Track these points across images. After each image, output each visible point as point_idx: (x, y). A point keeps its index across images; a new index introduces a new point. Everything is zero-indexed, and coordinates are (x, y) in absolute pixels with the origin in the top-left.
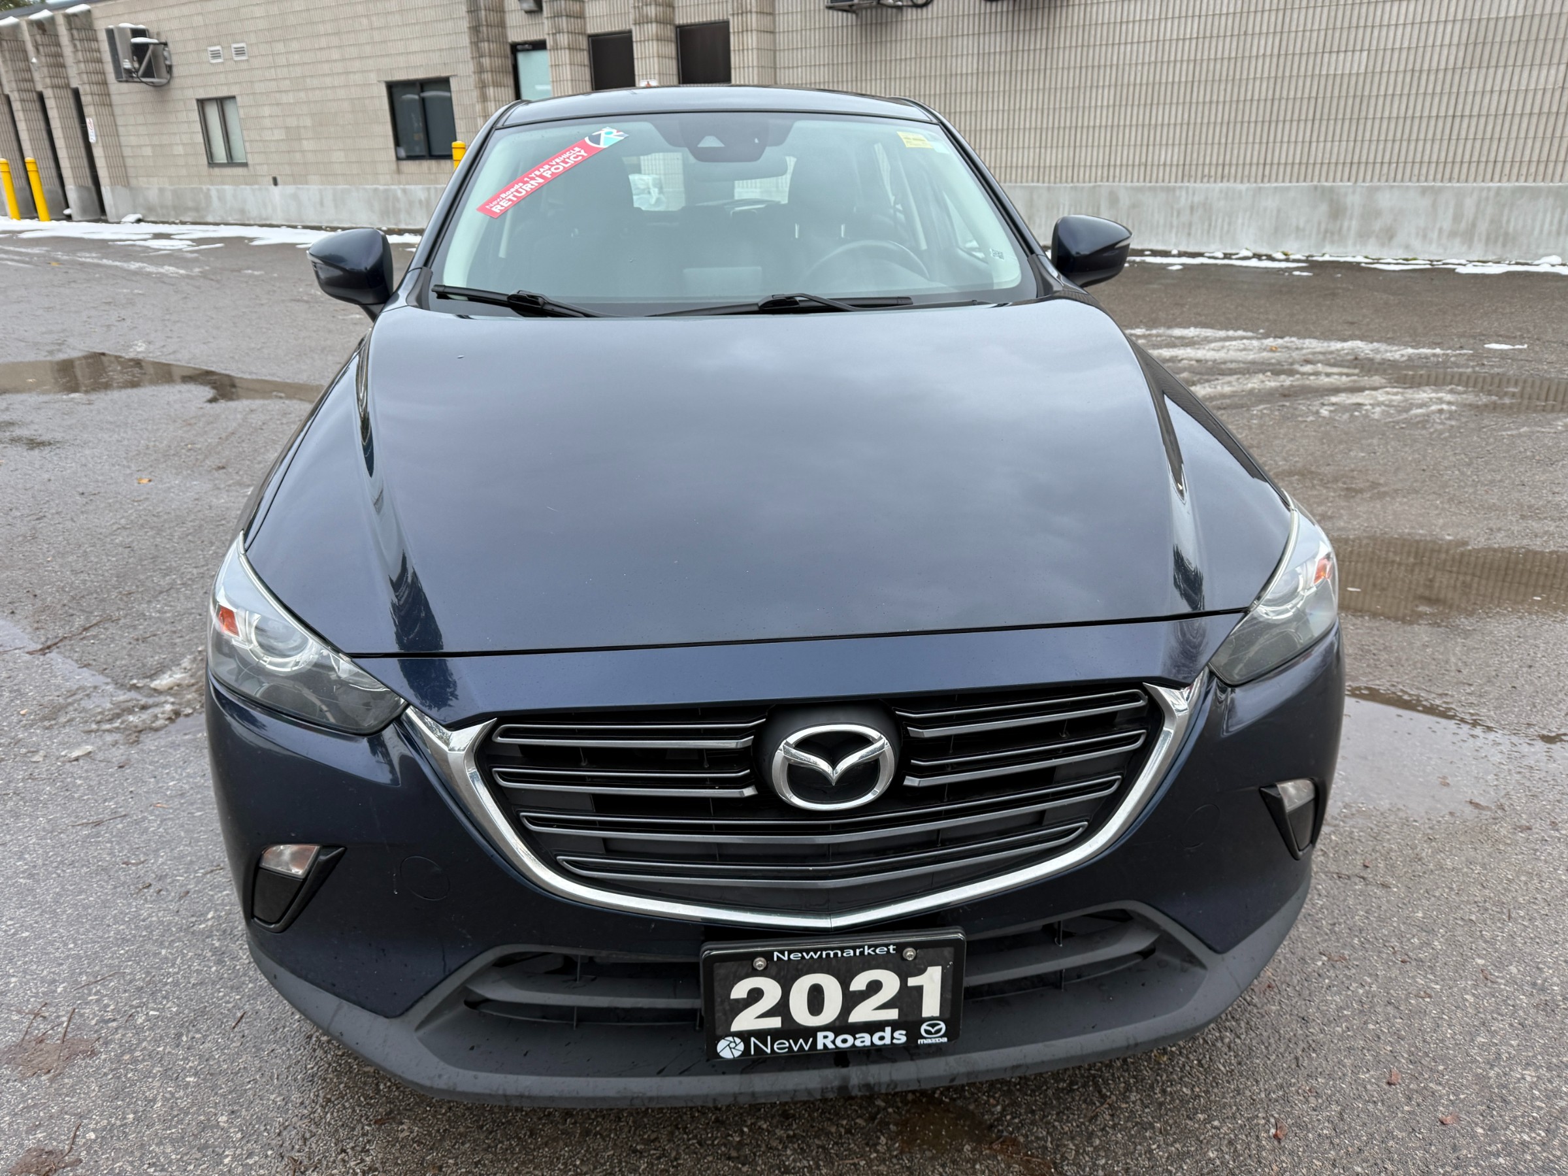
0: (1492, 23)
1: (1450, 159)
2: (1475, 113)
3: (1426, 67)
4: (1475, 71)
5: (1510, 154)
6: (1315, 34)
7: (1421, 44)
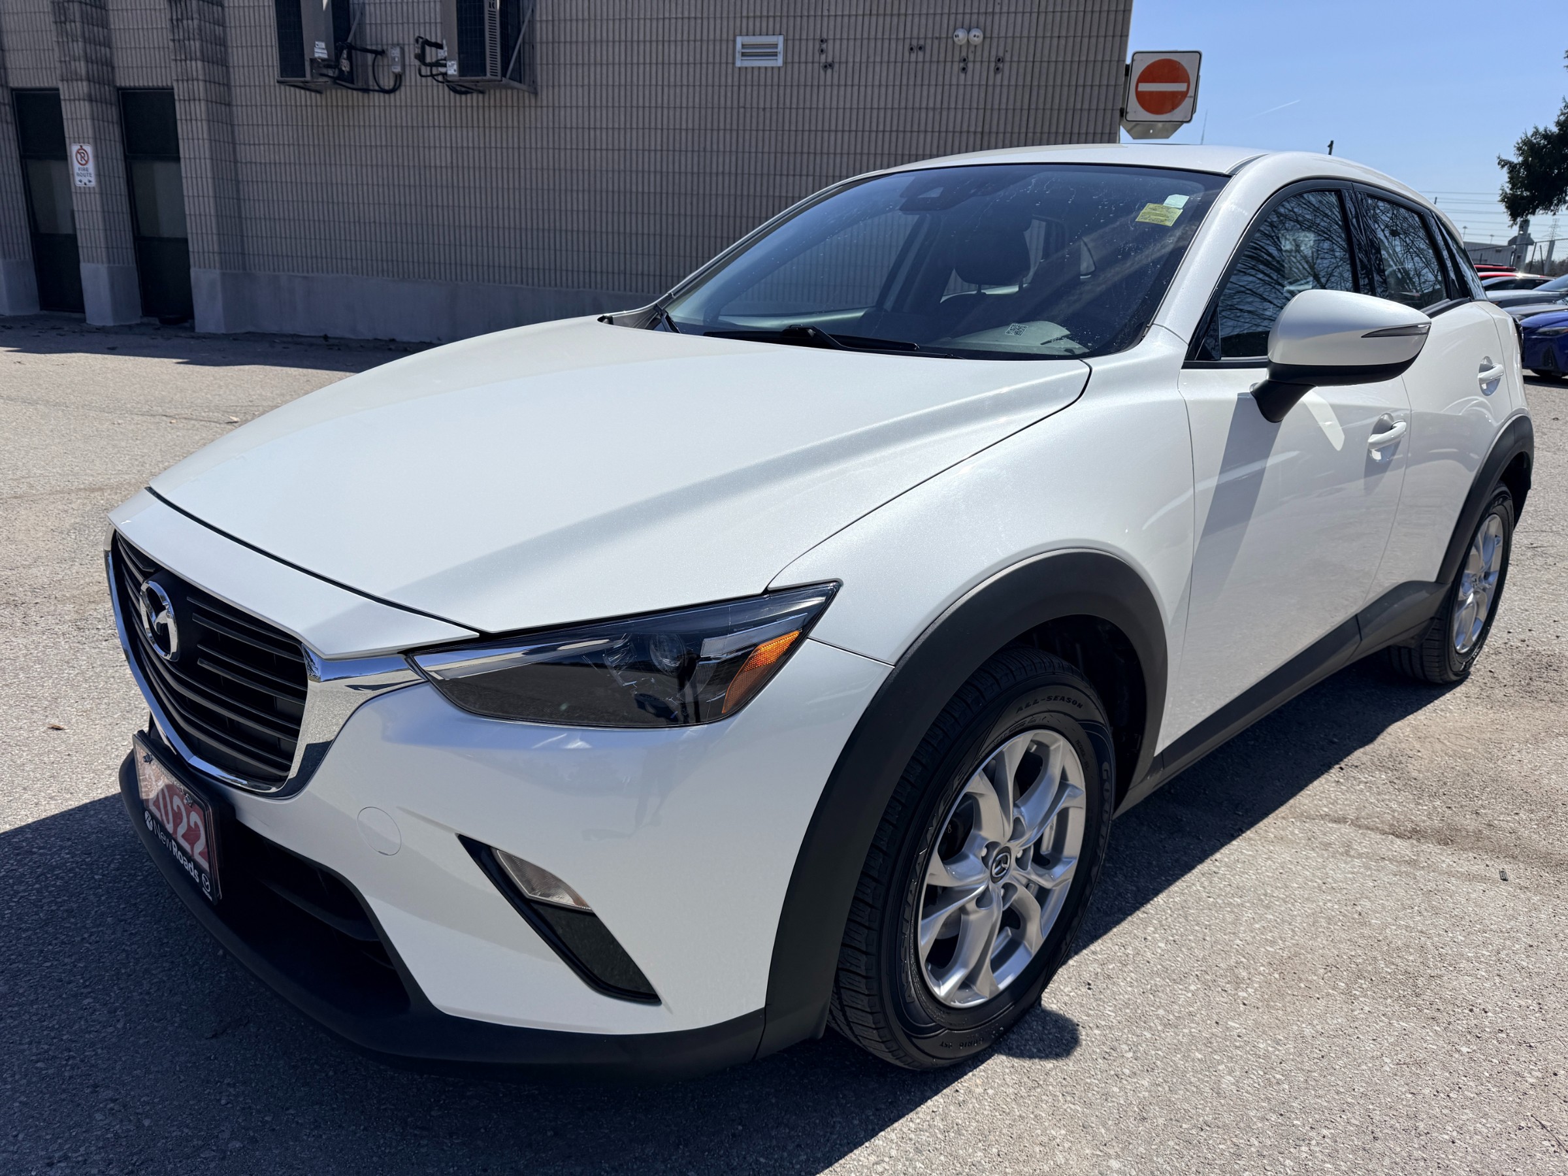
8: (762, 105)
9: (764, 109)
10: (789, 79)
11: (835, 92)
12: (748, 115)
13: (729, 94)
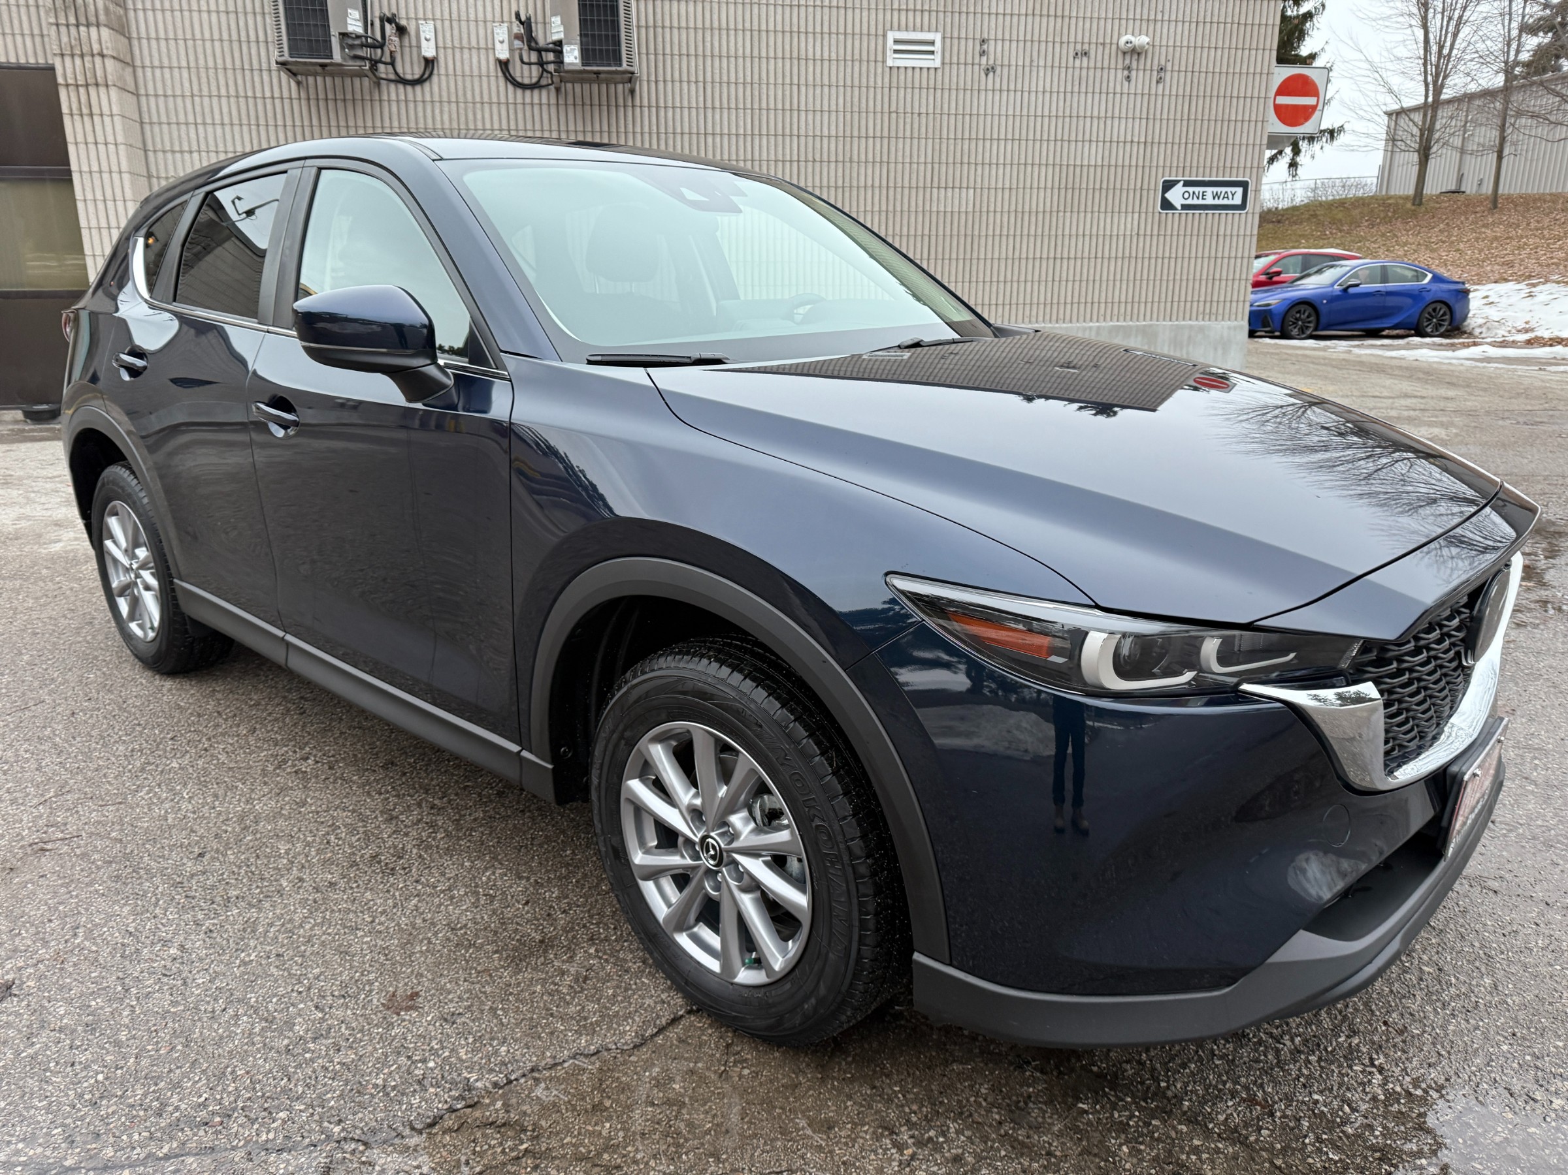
0: (1078, 170)
1: (1055, 301)
2: (1072, 255)
3: (1027, 208)
4: (1068, 214)
5: (1103, 295)
6: (922, 167)
7: (1021, 185)
8: (916, 111)
9: (919, 114)
10: (947, 80)
11: (997, 98)
12: (901, 121)
13: (879, 97)
